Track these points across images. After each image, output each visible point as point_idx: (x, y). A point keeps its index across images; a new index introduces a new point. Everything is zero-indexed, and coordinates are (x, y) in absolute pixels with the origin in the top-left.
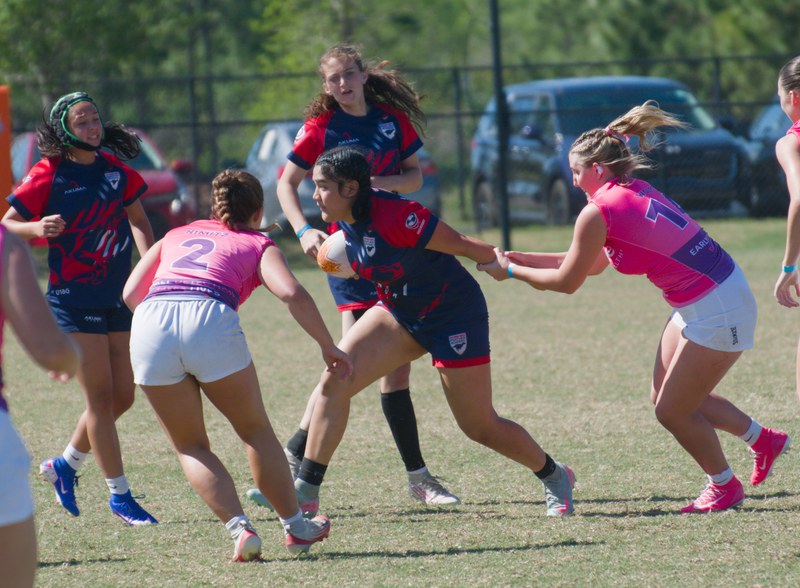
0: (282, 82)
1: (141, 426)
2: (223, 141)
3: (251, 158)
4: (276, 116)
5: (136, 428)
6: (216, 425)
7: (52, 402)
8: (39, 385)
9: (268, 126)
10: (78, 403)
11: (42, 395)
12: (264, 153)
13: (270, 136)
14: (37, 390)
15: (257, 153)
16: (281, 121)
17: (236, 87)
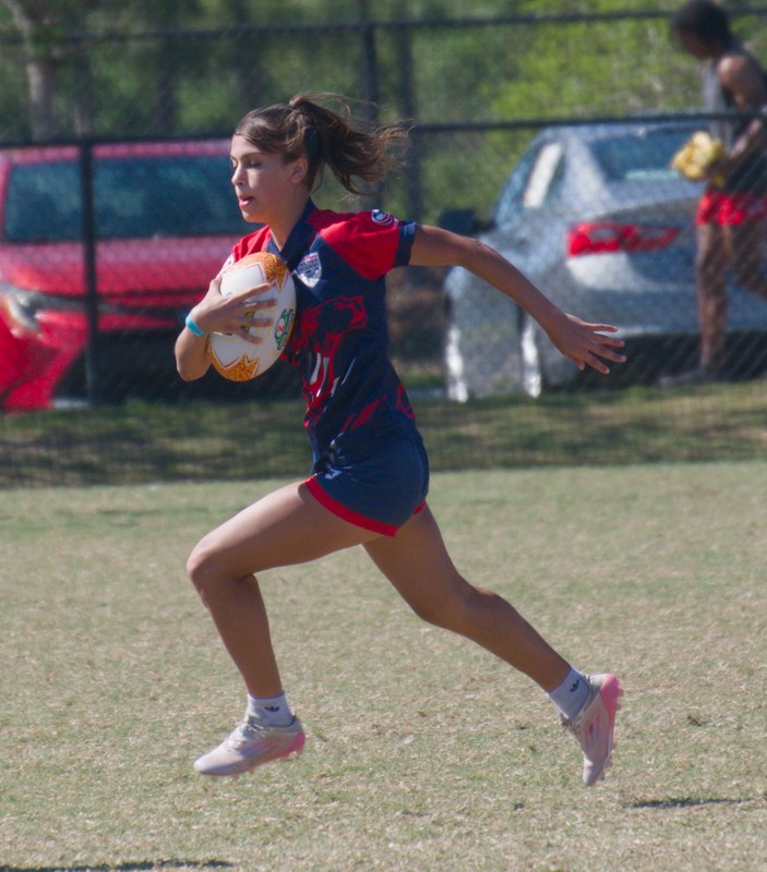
0: (577, 31)
1: (266, 825)
2: (435, 170)
3: (505, 208)
4: (564, 112)
5: (254, 831)
6: (437, 823)
7: (59, 771)
8: (28, 732)
9: (548, 133)
10: (120, 772)
11: (34, 754)
12: (535, 195)
13: (549, 157)
14: (24, 741)
15: (520, 197)
16: (574, 122)
17: (467, 42)
